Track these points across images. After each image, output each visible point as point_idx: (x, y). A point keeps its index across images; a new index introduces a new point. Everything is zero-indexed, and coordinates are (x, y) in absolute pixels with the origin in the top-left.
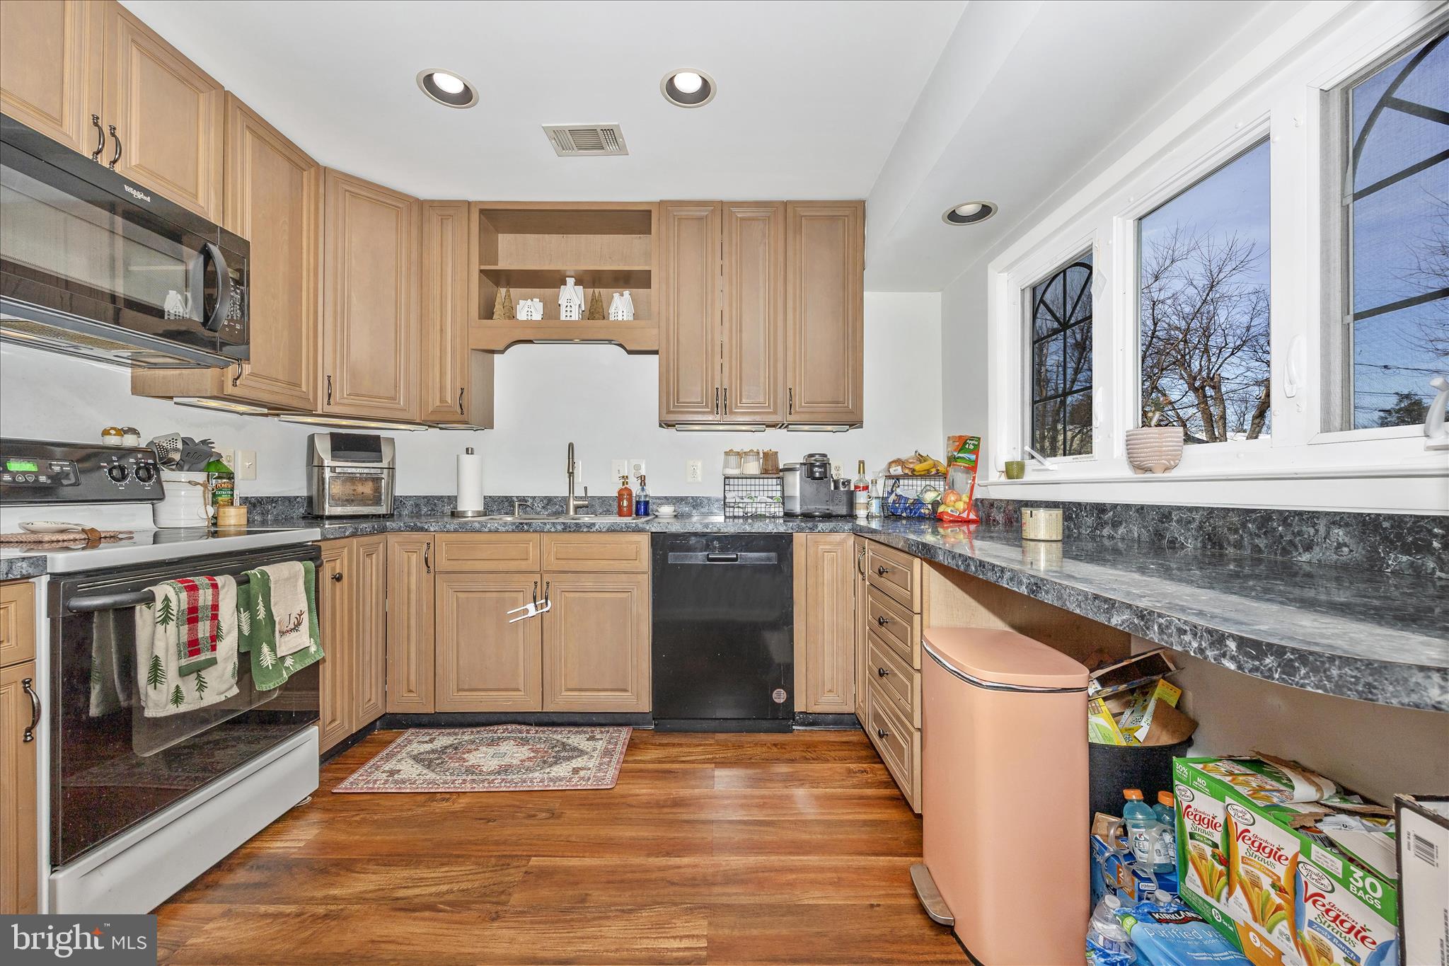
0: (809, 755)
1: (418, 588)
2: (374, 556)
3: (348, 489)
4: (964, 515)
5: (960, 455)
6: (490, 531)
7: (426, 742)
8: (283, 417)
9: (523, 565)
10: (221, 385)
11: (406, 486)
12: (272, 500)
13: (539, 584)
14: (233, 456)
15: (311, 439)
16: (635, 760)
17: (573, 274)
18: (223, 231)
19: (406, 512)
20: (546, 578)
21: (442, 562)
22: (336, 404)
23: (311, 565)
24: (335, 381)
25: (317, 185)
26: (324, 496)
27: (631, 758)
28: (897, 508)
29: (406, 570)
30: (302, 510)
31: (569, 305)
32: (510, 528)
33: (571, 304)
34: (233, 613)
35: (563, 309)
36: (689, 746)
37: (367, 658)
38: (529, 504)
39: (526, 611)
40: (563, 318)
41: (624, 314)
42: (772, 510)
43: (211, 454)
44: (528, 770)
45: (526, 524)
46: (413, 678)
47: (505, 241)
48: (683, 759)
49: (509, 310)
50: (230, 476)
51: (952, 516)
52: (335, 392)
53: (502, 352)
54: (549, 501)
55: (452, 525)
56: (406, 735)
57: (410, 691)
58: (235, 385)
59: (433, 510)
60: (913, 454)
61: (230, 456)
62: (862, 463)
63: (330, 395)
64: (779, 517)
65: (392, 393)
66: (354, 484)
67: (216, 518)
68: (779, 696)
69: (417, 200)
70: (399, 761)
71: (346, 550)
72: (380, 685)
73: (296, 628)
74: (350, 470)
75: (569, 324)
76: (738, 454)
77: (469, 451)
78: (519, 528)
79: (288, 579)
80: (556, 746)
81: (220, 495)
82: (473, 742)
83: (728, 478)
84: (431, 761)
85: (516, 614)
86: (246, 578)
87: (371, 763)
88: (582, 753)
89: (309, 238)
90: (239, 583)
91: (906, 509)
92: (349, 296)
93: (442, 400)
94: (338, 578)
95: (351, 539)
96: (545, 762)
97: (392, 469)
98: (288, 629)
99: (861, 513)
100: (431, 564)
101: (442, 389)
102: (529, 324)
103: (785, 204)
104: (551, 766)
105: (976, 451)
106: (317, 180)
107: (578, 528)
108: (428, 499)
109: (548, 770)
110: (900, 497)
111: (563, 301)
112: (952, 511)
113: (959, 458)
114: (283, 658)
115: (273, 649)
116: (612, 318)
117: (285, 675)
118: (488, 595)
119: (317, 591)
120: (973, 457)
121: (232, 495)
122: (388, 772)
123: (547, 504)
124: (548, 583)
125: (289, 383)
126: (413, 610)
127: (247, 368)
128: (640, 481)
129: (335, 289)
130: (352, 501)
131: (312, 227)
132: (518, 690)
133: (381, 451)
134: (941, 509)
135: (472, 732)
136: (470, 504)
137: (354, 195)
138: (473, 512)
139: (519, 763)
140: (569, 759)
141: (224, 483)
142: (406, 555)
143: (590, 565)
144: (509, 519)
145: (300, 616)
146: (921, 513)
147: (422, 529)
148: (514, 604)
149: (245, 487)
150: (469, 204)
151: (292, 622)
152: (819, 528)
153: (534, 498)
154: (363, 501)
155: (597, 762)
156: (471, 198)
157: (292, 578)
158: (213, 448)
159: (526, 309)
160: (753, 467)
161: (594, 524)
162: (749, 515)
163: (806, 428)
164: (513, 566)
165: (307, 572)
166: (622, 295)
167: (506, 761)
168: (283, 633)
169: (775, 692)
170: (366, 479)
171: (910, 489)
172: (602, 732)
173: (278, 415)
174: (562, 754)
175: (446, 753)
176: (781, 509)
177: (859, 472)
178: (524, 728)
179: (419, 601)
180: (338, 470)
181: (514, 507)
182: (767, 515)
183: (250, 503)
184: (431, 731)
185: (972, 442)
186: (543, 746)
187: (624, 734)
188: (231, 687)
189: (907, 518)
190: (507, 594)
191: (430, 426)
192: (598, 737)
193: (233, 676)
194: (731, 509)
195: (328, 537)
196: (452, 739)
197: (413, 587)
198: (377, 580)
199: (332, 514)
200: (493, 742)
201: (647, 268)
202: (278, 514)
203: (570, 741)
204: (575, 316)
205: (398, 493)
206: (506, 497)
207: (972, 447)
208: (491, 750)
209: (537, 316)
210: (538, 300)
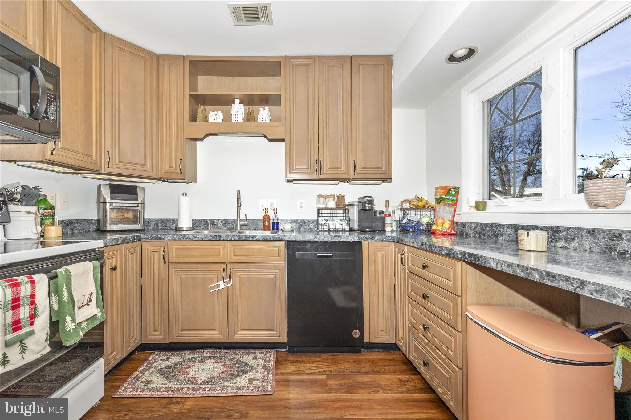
0: (375, 369)
1: (159, 272)
2: (135, 254)
3: (120, 215)
4: (449, 231)
5: (446, 197)
6: (198, 240)
7: (165, 360)
8: (83, 175)
9: (217, 259)
10: (44, 153)
11: (151, 214)
12: (78, 222)
13: (225, 270)
14: (54, 197)
15: (99, 187)
16: (281, 373)
17: (238, 97)
18: (43, 60)
19: (150, 228)
20: (230, 266)
21: (173, 257)
22: (113, 167)
23: (97, 263)
24: (112, 154)
25: (100, 42)
26: (106, 220)
27: (279, 372)
28: (408, 227)
29: (152, 262)
30: (95, 227)
31: (237, 114)
32: (209, 238)
33: (238, 114)
34: (46, 299)
35: (233, 116)
36: (309, 362)
37: (131, 313)
38: (216, 223)
39: (219, 285)
40: (233, 121)
41: (266, 119)
42: (344, 227)
43: (39, 196)
44: (224, 380)
45: (218, 236)
46: (157, 323)
47: (201, 80)
48: (308, 372)
49: (205, 116)
50: (52, 208)
51: (442, 231)
52: (112, 160)
53: (202, 140)
54: (226, 222)
55: (178, 236)
56: (153, 356)
57: (155, 331)
58: (52, 154)
59: (165, 226)
60: (414, 197)
61: (53, 197)
62: (387, 202)
63: (109, 162)
64: (347, 231)
65: (142, 162)
66: (123, 212)
67: (43, 233)
68: (356, 334)
69: (155, 54)
70: (150, 374)
71: (118, 251)
72: (138, 327)
73: (88, 304)
74: (120, 205)
75: (237, 124)
76: (324, 196)
77: (184, 195)
78: (215, 238)
79: (83, 273)
80: (236, 363)
81: (46, 219)
82: (190, 360)
83: (319, 210)
84: (168, 374)
85: (213, 287)
86: (55, 274)
87: (135, 375)
88: (252, 368)
89: (96, 72)
90: (50, 279)
91: (412, 227)
92: (119, 107)
93: (170, 166)
94: (114, 269)
95: (121, 245)
96: (232, 375)
97: (143, 204)
98: (83, 304)
99: (388, 229)
100: (166, 259)
101: (170, 160)
102: (215, 124)
103: (351, 57)
104: (236, 378)
105: (457, 194)
106: (100, 39)
107: (247, 238)
108: (163, 221)
109: (234, 381)
110: (409, 220)
111: (233, 112)
112: (441, 229)
113: (446, 199)
114: (80, 323)
115: (73, 318)
116: (259, 121)
117: (82, 334)
118: (198, 276)
119: (101, 279)
120: (455, 198)
121: (53, 219)
122: (144, 382)
123: (225, 224)
124: (230, 269)
125: (85, 155)
126: (156, 284)
127: (60, 144)
128: (274, 211)
129: (111, 102)
130: (122, 222)
131: (98, 65)
132: (215, 330)
133: (137, 194)
134: (434, 227)
135: (190, 353)
136: (185, 223)
137: (121, 49)
138: (187, 228)
139: (218, 375)
140: (245, 372)
141: (48, 212)
142: (152, 253)
143: (253, 259)
144: (206, 232)
145: (91, 295)
146: (421, 229)
147: (161, 239)
148: (212, 281)
149: (61, 214)
150: (184, 57)
151: (86, 300)
152: (376, 239)
153: (218, 220)
154: (128, 222)
155: (262, 375)
156: (186, 54)
157: (84, 273)
158: (41, 192)
159: (214, 116)
160: (332, 204)
161: (255, 236)
162: (331, 230)
163: (360, 182)
164: (212, 259)
165: (95, 268)
166: (264, 109)
167: (211, 374)
168: (79, 308)
169: (354, 331)
170: (130, 210)
171: (414, 216)
172: (260, 353)
173: (80, 173)
174: (241, 369)
175: (176, 368)
176: (348, 227)
177: (386, 207)
178: (218, 351)
179: (160, 280)
180: (114, 205)
181: (208, 225)
182: (341, 230)
183: (65, 223)
184: (167, 353)
185: (454, 190)
186: (229, 363)
187: (272, 355)
188: (45, 348)
189: (413, 232)
190: (208, 276)
191: (163, 181)
192: (259, 356)
193: (46, 340)
194: (323, 227)
195: (108, 244)
196: (179, 358)
197: (156, 271)
198: (136, 268)
199: (111, 229)
200: (202, 360)
201: (278, 93)
202: (81, 230)
203: (244, 360)
204: (240, 120)
205: (147, 217)
206: (203, 220)
207: (454, 193)
208: (202, 366)
209: (220, 120)
210: (220, 112)
